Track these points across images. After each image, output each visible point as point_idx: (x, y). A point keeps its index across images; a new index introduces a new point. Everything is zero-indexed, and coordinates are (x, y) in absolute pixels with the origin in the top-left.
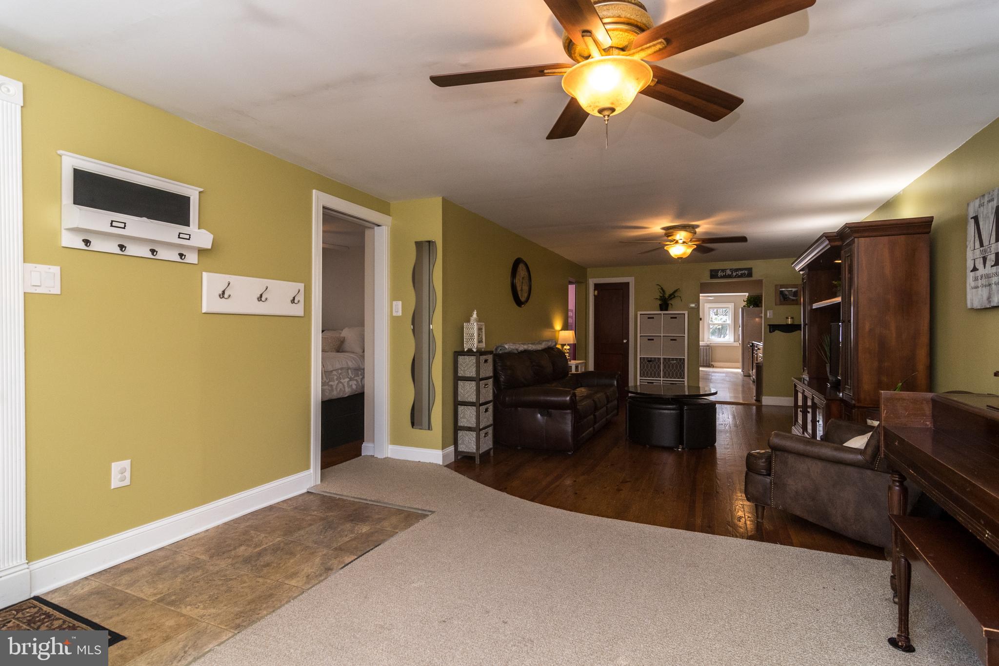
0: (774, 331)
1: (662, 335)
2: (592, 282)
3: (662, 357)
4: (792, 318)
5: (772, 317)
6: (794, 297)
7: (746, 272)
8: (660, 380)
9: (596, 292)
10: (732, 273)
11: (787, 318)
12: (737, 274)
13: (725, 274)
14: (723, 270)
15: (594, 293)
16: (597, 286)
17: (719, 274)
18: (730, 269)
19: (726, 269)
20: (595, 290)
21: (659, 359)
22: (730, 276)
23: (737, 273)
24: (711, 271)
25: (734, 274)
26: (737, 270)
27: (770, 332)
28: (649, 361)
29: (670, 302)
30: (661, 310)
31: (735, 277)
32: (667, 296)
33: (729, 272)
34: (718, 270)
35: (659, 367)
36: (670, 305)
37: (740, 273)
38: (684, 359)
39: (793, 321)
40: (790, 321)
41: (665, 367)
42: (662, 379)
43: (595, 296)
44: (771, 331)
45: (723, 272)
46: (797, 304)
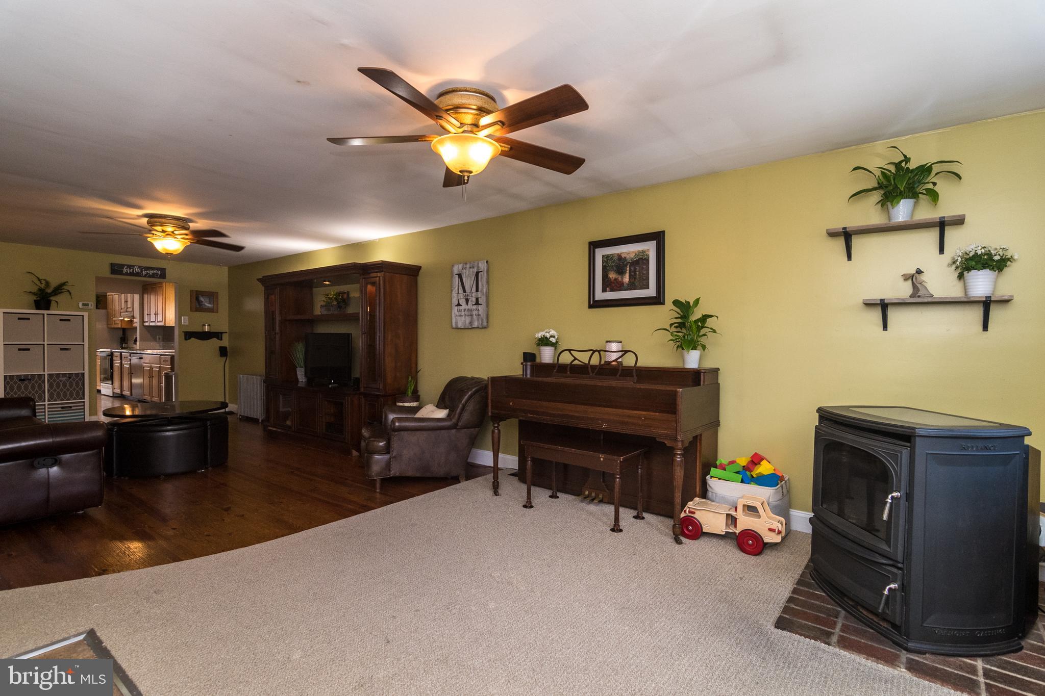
0: (190, 339)
1: (46, 343)
3: (46, 373)
4: (209, 325)
5: (187, 324)
6: (209, 304)
7: (159, 272)
8: (44, 405)
10: (142, 271)
11: (204, 325)
12: (148, 273)
13: (133, 271)
14: (129, 267)
17: (125, 270)
18: (140, 267)
19: (134, 266)
21: (41, 376)
22: (138, 274)
23: (148, 272)
24: (113, 266)
25: (144, 273)
26: (147, 268)
27: (186, 339)
29: (52, 299)
30: (38, 308)
31: (145, 276)
32: (47, 290)
33: (137, 270)
34: (124, 266)
35: (41, 387)
36: (53, 303)
37: (151, 272)
38: (83, 373)
39: (210, 329)
40: (207, 329)
41: (51, 386)
42: (46, 403)
44: (187, 338)
45: (130, 269)
46: (213, 312)
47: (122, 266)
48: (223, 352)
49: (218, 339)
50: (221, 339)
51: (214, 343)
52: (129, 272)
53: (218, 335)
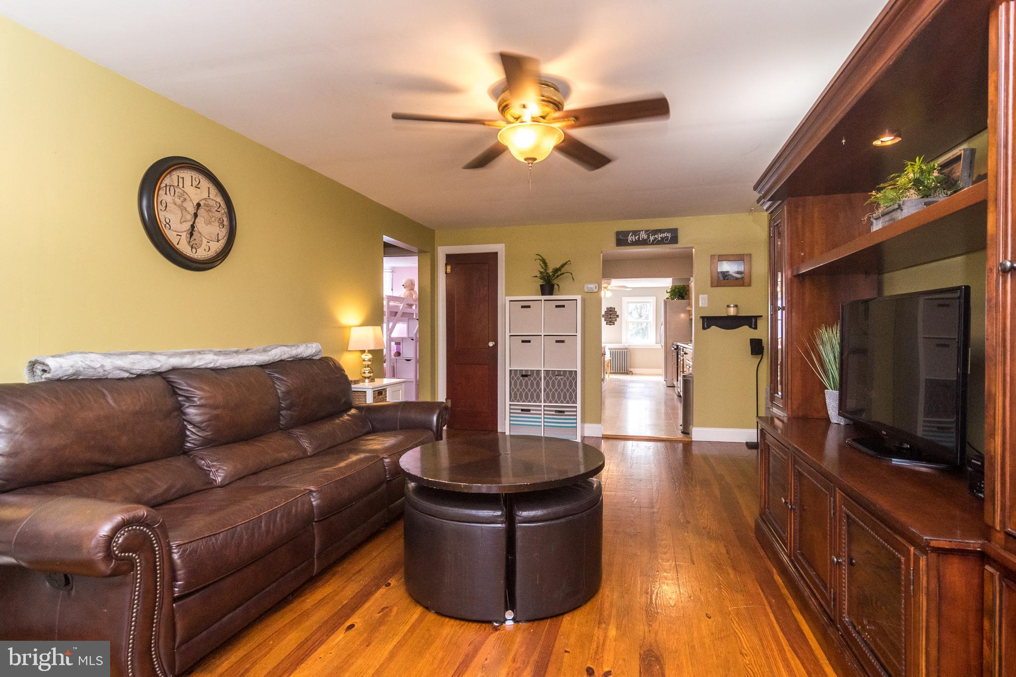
0: (709, 327)
1: (543, 334)
2: (442, 252)
3: (543, 369)
4: (736, 306)
5: (706, 305)
6: (738, 273)
7: (669, 235)
8: (540, 406)
9: (449, 268)
10: (649, 237)
11: (728, 306)
12: (656, 239)
13: (639, 238)
14: (635, 233)
15: (446, 268)
16: (450, 259)
17: (630, 238)
18: (646, 231)
19: (640, 231)
20: (446, 265)
21: (538, 372)
22: (644, 243)
23: (656, 236)
24: (618, 233)
25: (652, 238)
26: (655, 232)
27: (704, 328)
28: (523, 376)
29: (555, 282)
30: (543, 294)
31: (653, 244)
32: (550, 271)
33: (643, 236)
34: (629, 232)
35: (538, 385)
36: (556, 287)
37: (659, 236)
38: (576, 372)
39: (738, 312)
40: (732, 312)
41: (547, 384)
42: (543, 404)
43: (446, 273)
44: (706, 326)
45: (635, 236)
46: (743, 285)
47: (626, 234)
48: (757, 347)
49: (751, 327)
50: (756, 328)
51: (745, 333)
52: (634, 240)
53: (751, 321)
